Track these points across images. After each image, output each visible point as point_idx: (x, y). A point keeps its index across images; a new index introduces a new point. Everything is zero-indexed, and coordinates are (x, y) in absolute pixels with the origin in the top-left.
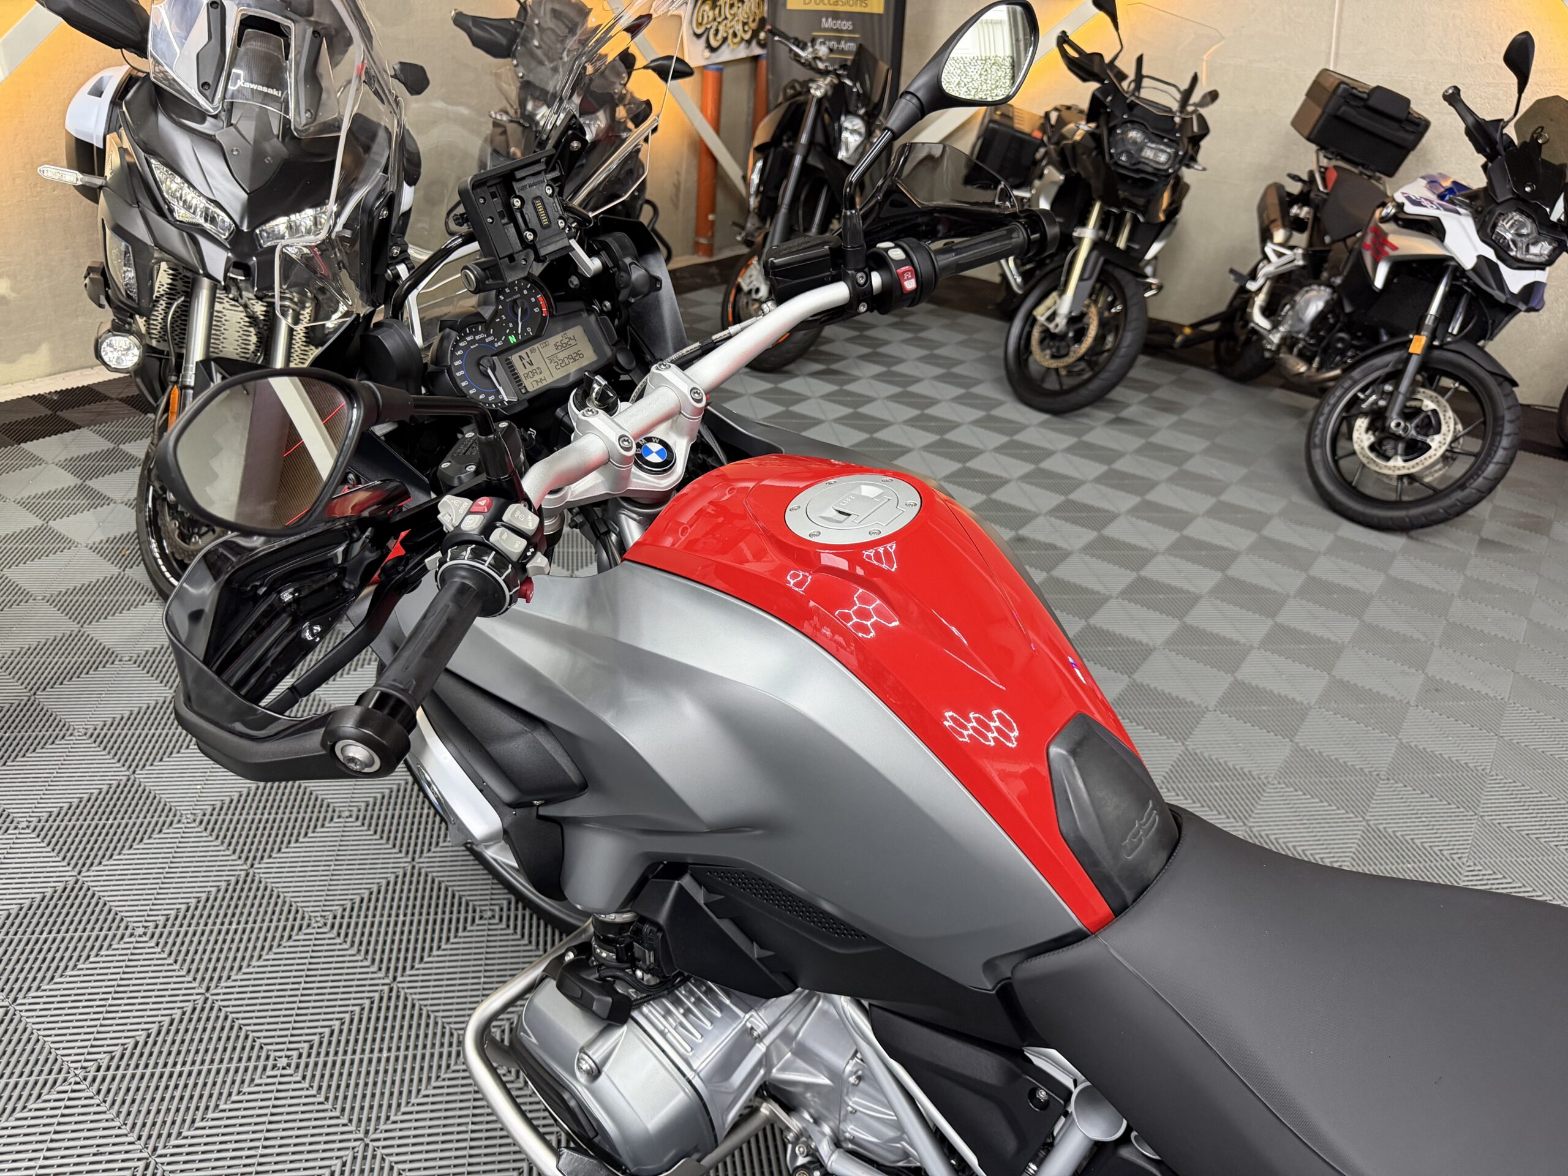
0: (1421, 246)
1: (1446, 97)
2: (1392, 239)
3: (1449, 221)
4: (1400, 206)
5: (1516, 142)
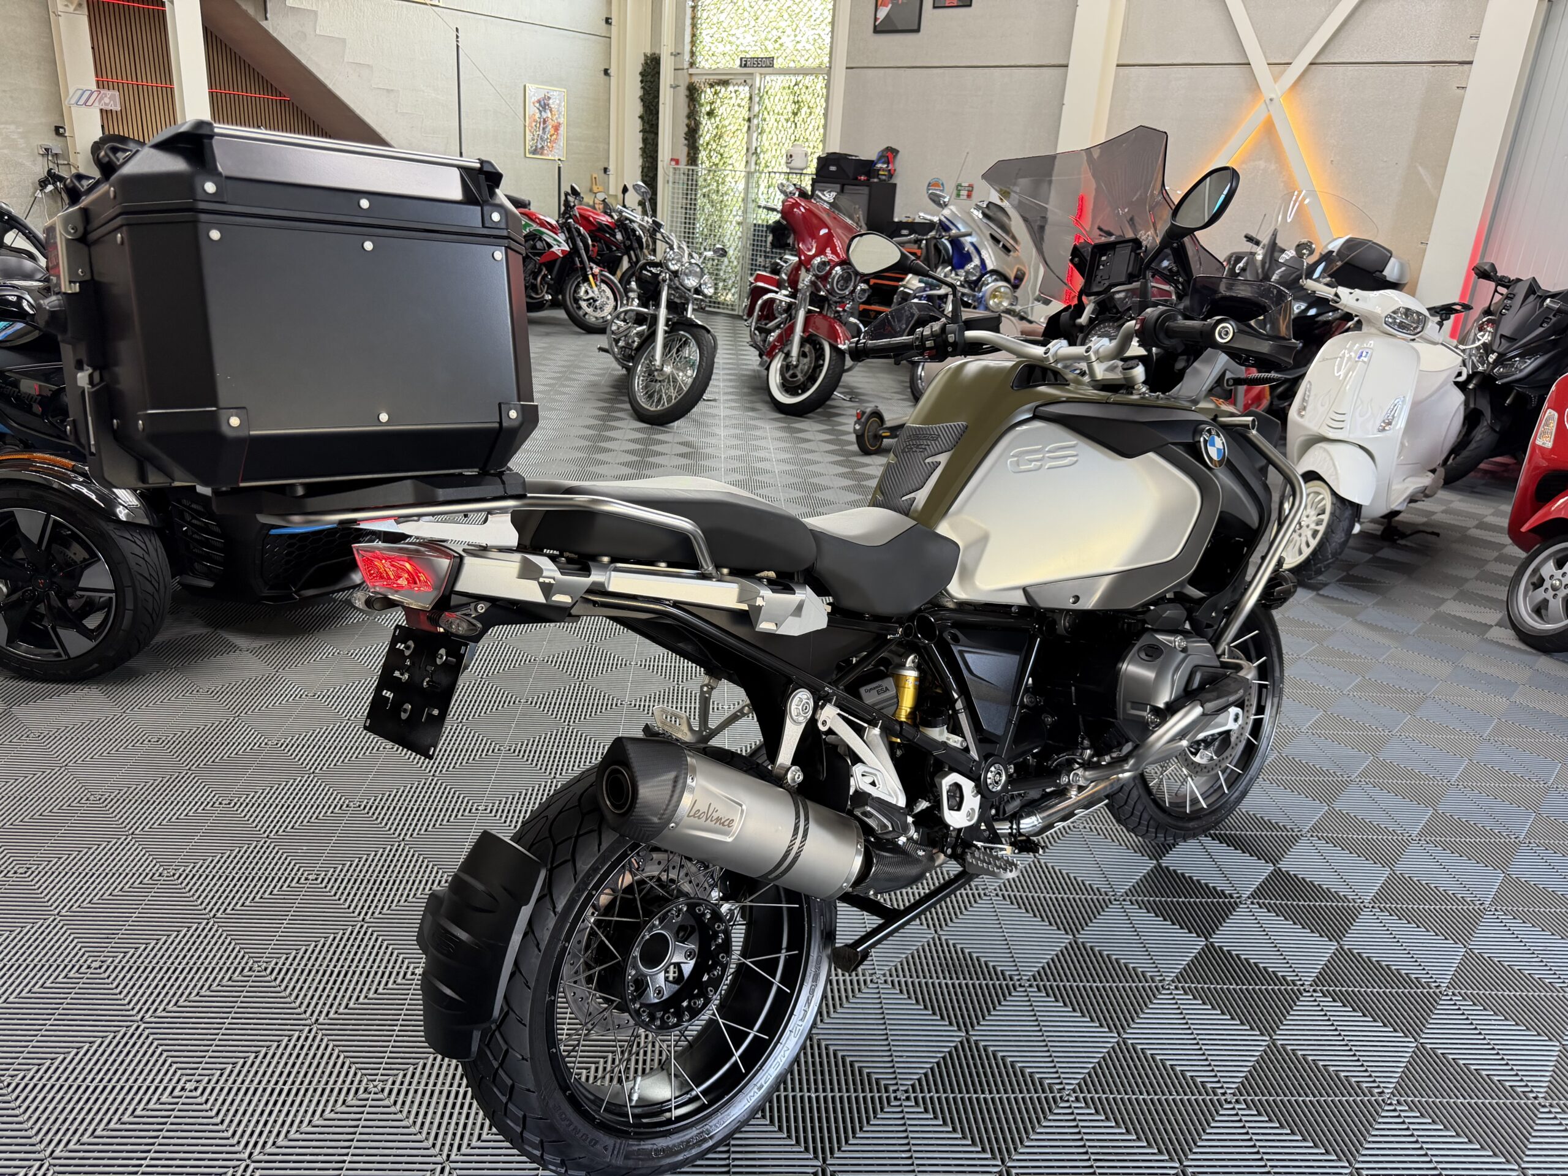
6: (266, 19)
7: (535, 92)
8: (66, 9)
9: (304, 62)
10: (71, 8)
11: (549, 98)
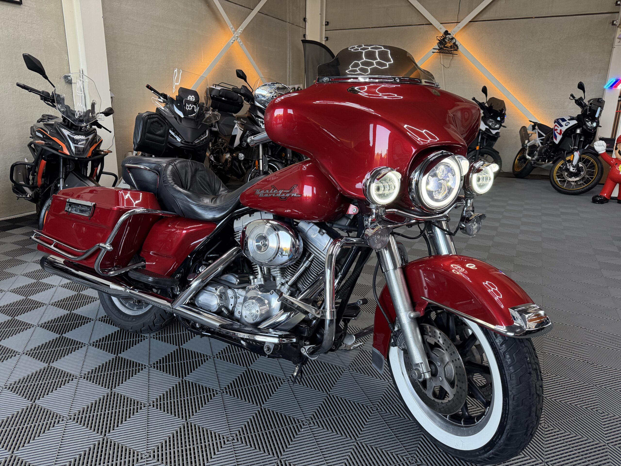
8: (618, 44)
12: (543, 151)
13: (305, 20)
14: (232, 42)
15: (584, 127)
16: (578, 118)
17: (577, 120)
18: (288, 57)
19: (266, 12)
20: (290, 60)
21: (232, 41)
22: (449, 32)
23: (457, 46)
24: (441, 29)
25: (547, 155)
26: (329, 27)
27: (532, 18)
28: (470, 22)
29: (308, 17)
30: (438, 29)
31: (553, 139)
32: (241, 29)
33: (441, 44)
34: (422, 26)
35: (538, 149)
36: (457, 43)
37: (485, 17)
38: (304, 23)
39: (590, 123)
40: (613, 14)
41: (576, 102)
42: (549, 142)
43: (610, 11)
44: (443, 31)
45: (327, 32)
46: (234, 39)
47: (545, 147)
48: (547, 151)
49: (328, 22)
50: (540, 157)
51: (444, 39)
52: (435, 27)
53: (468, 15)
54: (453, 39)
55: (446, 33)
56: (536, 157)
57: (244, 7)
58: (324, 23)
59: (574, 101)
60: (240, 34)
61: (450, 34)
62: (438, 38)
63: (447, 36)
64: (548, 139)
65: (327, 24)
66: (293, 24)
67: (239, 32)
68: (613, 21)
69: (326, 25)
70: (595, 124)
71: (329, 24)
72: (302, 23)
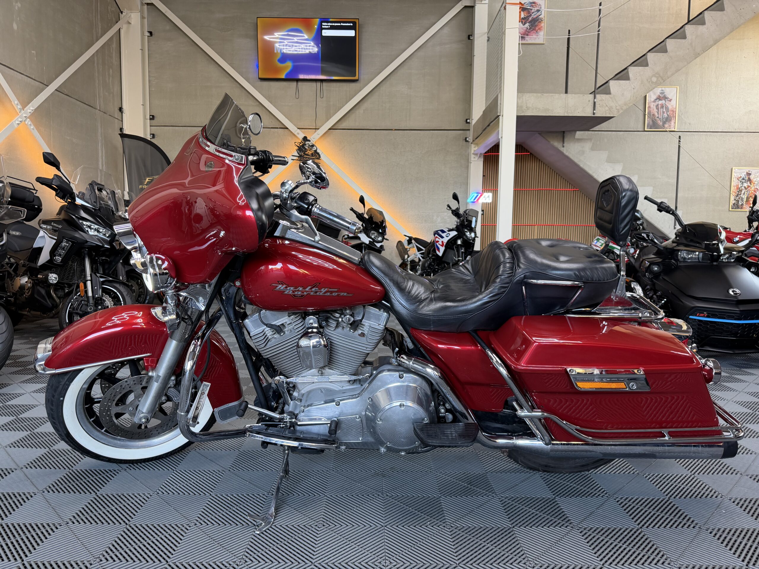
0: (357, 242)
1: (351, 210)
2: (349, 242)
3: (359, 235)
4: (348, 235)
5: (367, 217)
6: (563, 147)
7: (739, 172)
8: (475, 159)
9: (581, 166)
10: (477, 158)
11: (750, 174)
12: (426, 265)
13: (121, 109)
14: (18, 124)
15: (464, 237)
16: (457, 229)
17: (456, 231)
18: (100, 155)
19: (66, 91)
20: (102, 159)
21: (17, 122)
22: (308, 138)
23: (318, 154)
24: (298, 134)
25: (431, 269)
26: (154, 122)
27: (392, 130)
28: (330, 129)
29: (124, 107)
30: (296, 134)
31: (436, 252)
32: (31, 108)
33: (300, 151)
34: (276, 130)
35: (420, 263)
36: (318, 151)
37: (344, 125)
38: (120, 113)
39: (468, 233)
40: (465, 131)
41: (452, 213)
42: (431, 256)
43: (462, 128)
44: (301, 136)
45: (152, 127)
46: (20, 120)
47: (428, 261)
48: (430, 264)
49: (153, 116)
50: (424, 272)
51: (303, 146)
52: (291, 132)
53: (326, 122)
54: (313, 146)
55: (305, 139)
56: (419, 272)
57: (34, 80)
58: (148, 117)
59: (451, 211)
60: (30, 114)
61: (309, 141)
62: (296, 144)
63: (307, 143)
64: (428, 253)
65: (152, 118)
66: (105, 113)
67: (29, 111)
68: (466, 138)
69: (150, 119)
70: (473, 235)
71: (155, 119)
72: (117, 114)
